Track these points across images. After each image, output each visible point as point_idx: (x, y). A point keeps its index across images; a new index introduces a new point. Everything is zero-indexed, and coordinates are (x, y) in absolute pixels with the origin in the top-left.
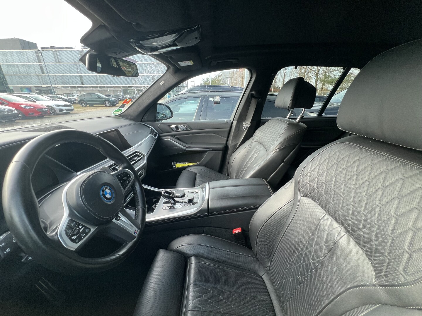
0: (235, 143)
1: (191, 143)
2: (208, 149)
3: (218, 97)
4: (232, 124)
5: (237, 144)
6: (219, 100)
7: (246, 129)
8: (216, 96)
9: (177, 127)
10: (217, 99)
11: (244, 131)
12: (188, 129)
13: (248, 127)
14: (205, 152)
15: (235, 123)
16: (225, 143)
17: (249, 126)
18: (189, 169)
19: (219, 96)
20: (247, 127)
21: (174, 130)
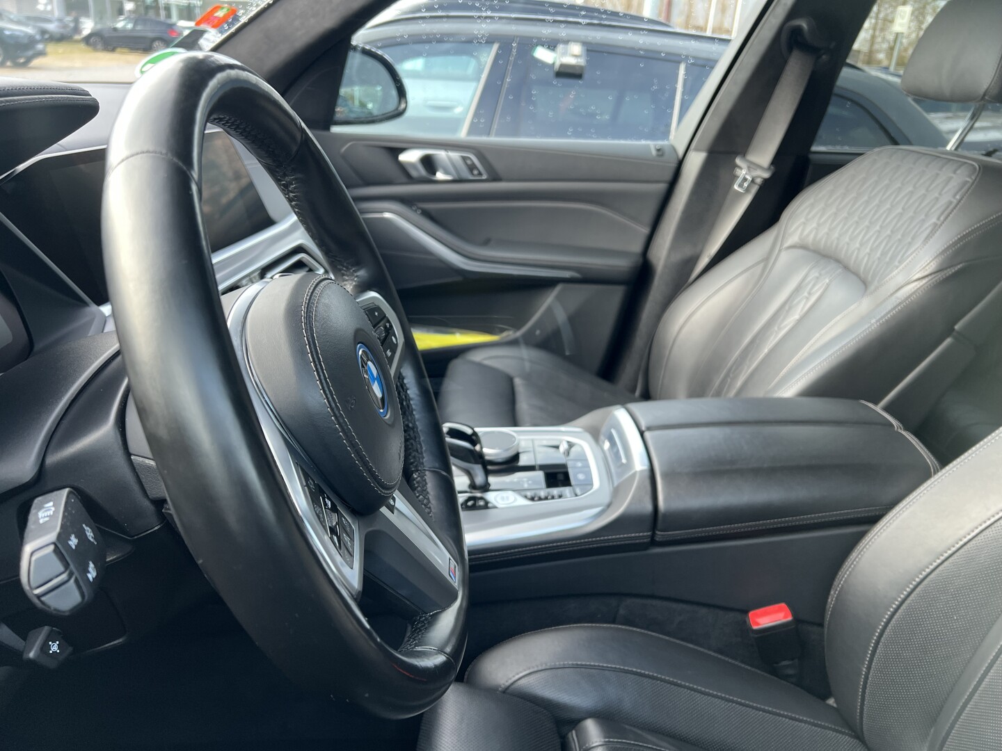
0: (687, 251)
1: (486, 243)
2: (567, 274)
3: (576, 49)
4: (680, 163)
5: (693, 260)
6: (581, 62)
7: (748, 190)
8: (566, 42)
9: (428, 162)
10: (572, 55)
11: (739, 195)
12: (480, 174)
13: (759, 181)
14: (545, 284)
15: (695, 162)
16: (636, 247)
17: (766, 175)
18: (477, 357)
19: (584, 43)
20: (753, 181)
21: (414, 173)
